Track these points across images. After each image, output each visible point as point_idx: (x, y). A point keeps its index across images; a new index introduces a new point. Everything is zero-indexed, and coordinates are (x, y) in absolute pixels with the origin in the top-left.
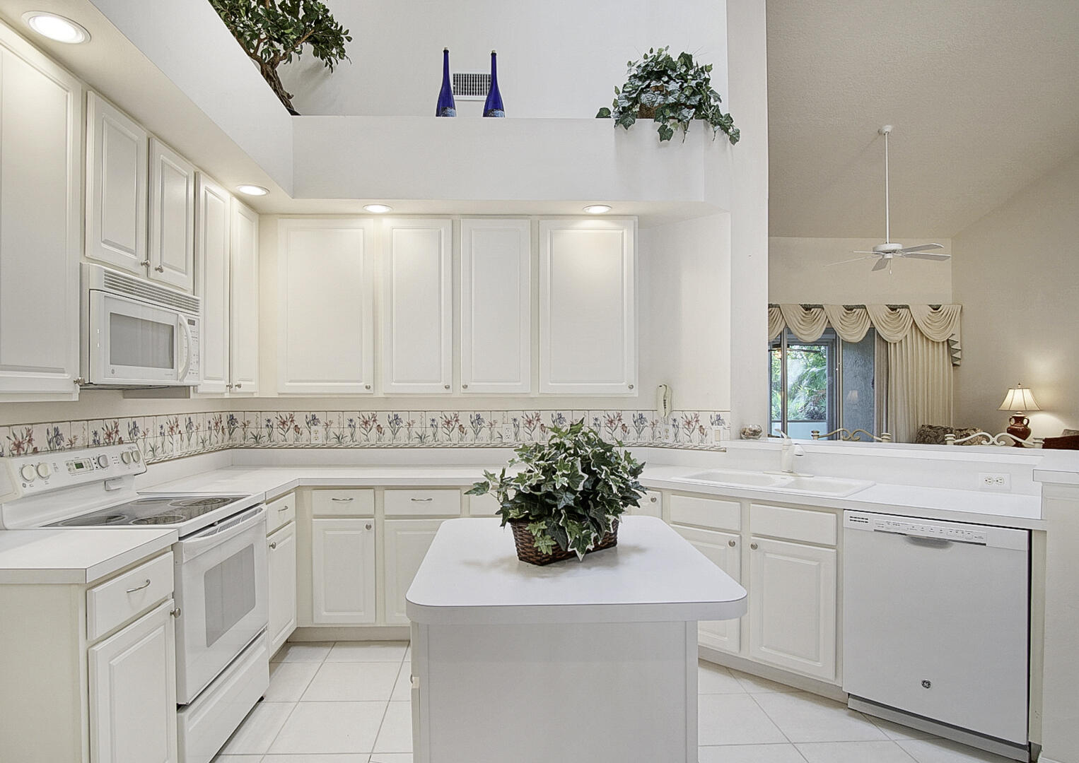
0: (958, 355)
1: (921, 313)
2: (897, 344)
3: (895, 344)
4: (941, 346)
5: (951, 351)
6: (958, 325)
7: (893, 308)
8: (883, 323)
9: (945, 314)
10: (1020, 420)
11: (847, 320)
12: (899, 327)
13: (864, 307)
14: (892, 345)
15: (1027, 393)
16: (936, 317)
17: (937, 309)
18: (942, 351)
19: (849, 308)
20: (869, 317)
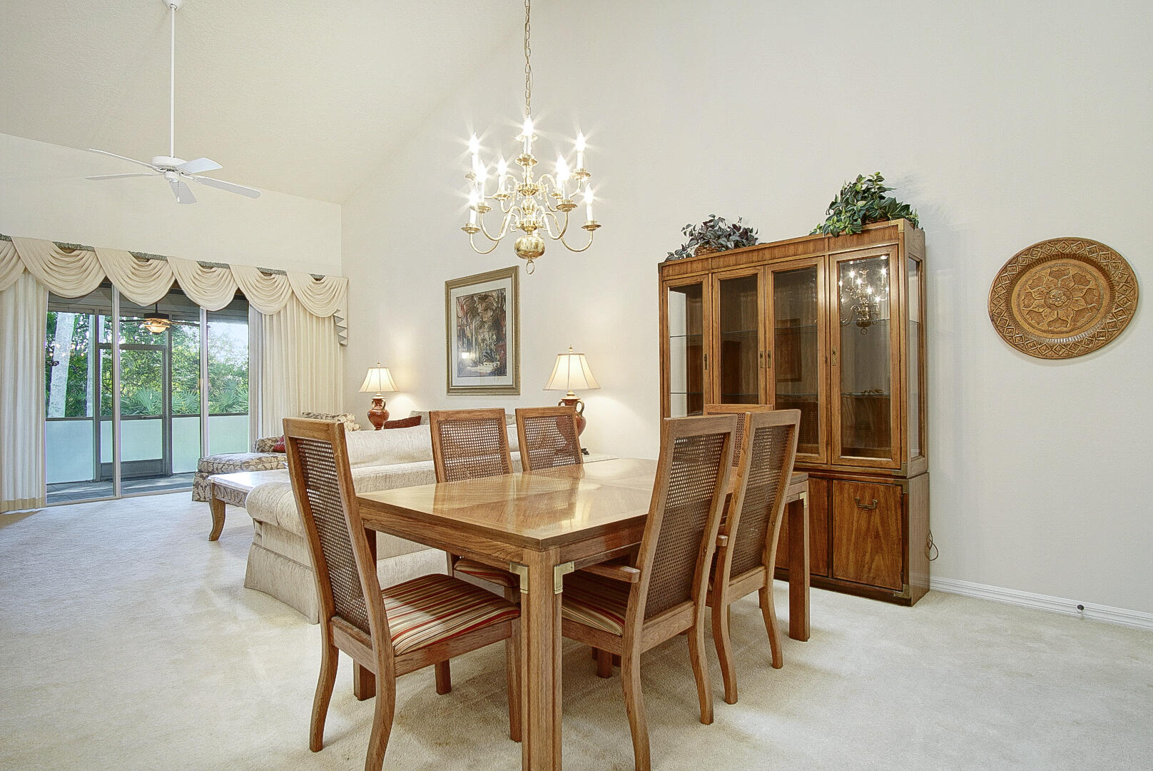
0: (344, 334)
1: (300, 282)
2: (275, 317)
3: (271, 316)
4: (326, 323)
5: (337, 329)
6: (344, 301)
7: (267, 273)
8: (252, 289)
9: (327, 287)
10: (378, 402)
11: (203, 280)
12: (273, 295)
13: (227, 266)
14: (268, 317)
15: (384, 373)
16: (318, 287)
17: (320, 280)
18: (328, 328)
19: (206, 266)
20: (235, 280)
